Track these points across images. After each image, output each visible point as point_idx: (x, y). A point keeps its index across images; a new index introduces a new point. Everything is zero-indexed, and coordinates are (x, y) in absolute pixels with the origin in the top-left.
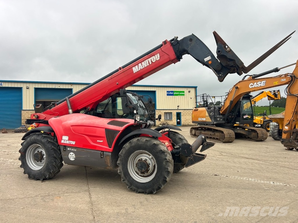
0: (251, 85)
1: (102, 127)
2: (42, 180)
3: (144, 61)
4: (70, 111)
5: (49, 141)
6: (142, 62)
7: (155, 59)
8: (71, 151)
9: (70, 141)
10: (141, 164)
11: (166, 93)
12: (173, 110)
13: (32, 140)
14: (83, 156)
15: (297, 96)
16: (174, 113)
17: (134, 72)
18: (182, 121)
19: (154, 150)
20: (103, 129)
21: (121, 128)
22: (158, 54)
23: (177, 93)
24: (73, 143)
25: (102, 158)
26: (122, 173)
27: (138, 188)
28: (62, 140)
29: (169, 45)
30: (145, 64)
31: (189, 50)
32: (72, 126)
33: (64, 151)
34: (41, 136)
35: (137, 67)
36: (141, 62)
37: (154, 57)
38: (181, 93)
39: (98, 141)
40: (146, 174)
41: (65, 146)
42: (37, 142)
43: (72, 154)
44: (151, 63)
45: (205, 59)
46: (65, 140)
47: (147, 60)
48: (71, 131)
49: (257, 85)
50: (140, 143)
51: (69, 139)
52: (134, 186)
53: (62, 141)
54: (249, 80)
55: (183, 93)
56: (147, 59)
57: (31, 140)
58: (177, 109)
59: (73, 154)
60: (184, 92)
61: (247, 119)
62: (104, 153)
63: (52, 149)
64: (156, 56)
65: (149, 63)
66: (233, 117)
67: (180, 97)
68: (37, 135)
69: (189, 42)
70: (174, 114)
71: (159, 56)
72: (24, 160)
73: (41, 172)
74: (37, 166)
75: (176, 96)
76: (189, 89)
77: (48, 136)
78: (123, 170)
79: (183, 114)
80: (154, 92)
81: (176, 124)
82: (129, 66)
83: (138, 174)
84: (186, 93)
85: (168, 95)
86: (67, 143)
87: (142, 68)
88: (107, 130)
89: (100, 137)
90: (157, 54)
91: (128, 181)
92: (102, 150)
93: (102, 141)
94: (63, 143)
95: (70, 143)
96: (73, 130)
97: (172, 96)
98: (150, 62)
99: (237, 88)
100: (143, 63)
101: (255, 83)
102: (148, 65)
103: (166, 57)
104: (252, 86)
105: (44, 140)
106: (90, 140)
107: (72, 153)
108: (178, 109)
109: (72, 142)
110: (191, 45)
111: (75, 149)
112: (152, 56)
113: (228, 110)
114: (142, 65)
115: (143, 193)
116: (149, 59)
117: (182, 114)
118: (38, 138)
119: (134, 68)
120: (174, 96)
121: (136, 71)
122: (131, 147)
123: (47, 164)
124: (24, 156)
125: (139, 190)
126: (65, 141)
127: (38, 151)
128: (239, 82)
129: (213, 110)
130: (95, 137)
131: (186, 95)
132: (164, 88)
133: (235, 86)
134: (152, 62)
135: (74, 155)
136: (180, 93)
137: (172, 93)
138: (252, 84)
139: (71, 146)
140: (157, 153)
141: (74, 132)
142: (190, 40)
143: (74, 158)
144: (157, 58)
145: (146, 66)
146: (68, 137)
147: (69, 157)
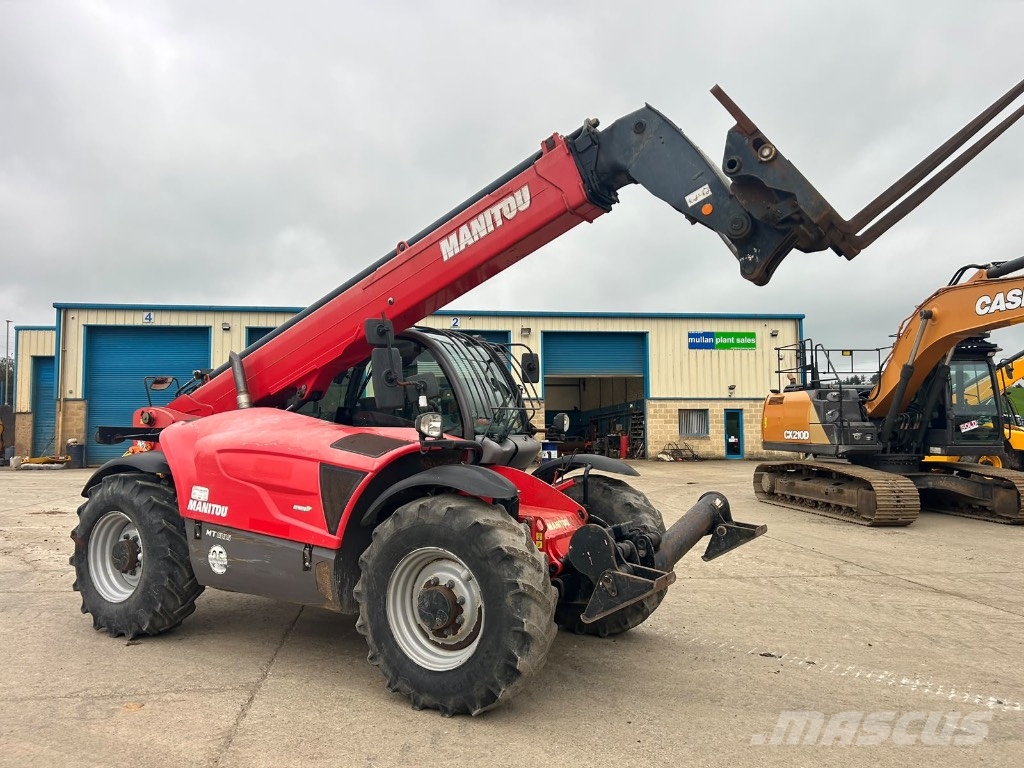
0: (984, 305)
1: (311, 456)
2: (131, 636)
3: (476, 216)
4: (243, 399)
5: (155, 504)
6: (472, 218)
7: (513, 207)
8: (216, 542)
9: (214, 506)
10: (431, 600)
11: (686, 341)
12: (713, 403)
14: (251, 561)
16: (717, 412)
17: (445, 258)
18: (745, 439)
19: (475, 549)
20: (314, 463)
21: (372, 463)
22: (526, 190)
23: (725, 341)
24: (222, 511)
25: (307, 569)
26: (369, 629)
27: (419, 689)
28: (191, 501)
30: (481, 227)
31: (633, 166)
32: (220, 451)
33: (197, 538)
34: (133, 486)
35: (453, 237)
36: (467, 222)
37: (510, 199)
38: (743, 341)
39: (295, 507)
40: (451, 640)
41: (200, 522)
42: (121, 507)
43: (218, 552)
44: (499, 223)
45: (687, 198)
46: (199, 499)
47: (487, 214)
48: (218, 468)
49: (1007, 302)
50: (429, 521)
51: (212, 499)
52: (407, 683)
53: (192, 506)
54: (975, 284)
55: (749, 341)
56: (486, 209)
57: (103, 497)
58: (726, 396)
59: (221, 550)
60: (752, 335)
61: (972, 435)
62: (315, 552)
63: (161, 532)
64: (517, 194)
65: (494, 223)
66: (916, 426)
67: (737, 352)
68: (122, 482)
69: (634, 137)
70: (717, 416)
71: (527, 197)
72: (84, 564)
74: (122, 589)
75: (722, 352)
76: (773, 326)
77: (154, 485)
78: (371, 617)
79: (751, 417)
80: (642, 337)
81: (722, 452)
82: (430, 238)
83: (426, 636)
84: (762, 339)
85: (692, 346)
86: (205, 511)
87: (471, 242)
88: (329, 470)
89: (303, 495)
90: (520, 188)
91: (388, 662)
92: (306, 542)
94: (192, 512)
95: (213, 513)
96: (222, 464)
97: (709, 351)
98: (498, 217)
99: (929, 316)
100: (474, 224)
101: (1000, 297)
102: (491, 228)
104: (987, 309)
105: (139, 500)
106: (273, 504)
107: (218, 548)
108: (733, 397)
109: (218, 507)
110: (641, 148)
111: (227, 533)
112: (505, 196)
113: (895, 400)
114: (470, 229)
115: (435, 708)
116: (496, 210)
117: (745, 416)
118: (123, 492)
119: (444, 244)
120: (715, 352)
121: (451, 255)
122: (398, 533)
123: (147, 583)
124: (85, 554)
125: (424, 699)
126: (200, 503)
127: (127, 537)
128: (937, 294)
129: (836, 400)
130: (288, 494)
131: (762, 344)
132: (678, 324)
133: (921, 307)
134: (503, 217)
135: (224, 555)
136: (738, 341)
137: (708, 340)
138: (988, 301)
139: (216, 522)
140: (486, 559)
141: (226, 475)
142: (639, 128)
143: (225, 566)
144: (520, 202)
145: (483, 234)
146: (207, 489)
147: (209, 561)
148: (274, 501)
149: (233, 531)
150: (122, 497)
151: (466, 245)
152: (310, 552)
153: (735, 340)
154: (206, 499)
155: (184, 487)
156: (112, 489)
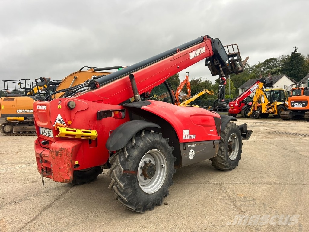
1: (211, 115)
3: (196, 49)
8: (191, 148)
9: (191, 136)
10: (233, 145)
13: (148, 145)
14: (201, 151)
22: (204, 47)
24: (194, 137)
25: (214, 147)
26: (226, 157)
27: (233, 166)
28: (183, 136)
29: (210, 43)
30: (197, 53)
31: (219, 51)
32: (191, 116)
35: (192, 53)
39: (211, 130)
41: (185, 143)
43: (192, 152)
44: (200, 54)
45: (226, 62)
46: (186, 134)
47: (198, 50)
48: (191, 122)
51: (190, 134)
52: (231, 165)
56: (198, 48)
62: (215, 142)
64: (203, 48)
69: (218, 45)
78: (226, 154)
82: (187, 51)
86: (189, 138)
87: (195, 56)
89: (211, 126)
91: (229, 163)
93: (213, 130)
94: (184, 140)
95: (191, 138)
96: (192, 120)
99: (76, 78)
100: (196, 51)
102: (199, 54)
103: (208, 52)
106: (206, 131)
107: (192, 150)
110: (219, 48)
114: (195, 53)
116: (200, 49)
118: (156, 139)
119: (190, 54)
121: (191, 58)
126: (187, 136)
130: (208, 127)
133: (71, 75)
134: (201, 52)
135: (194, 152)
139: (191, 142)
141: (194, 124)
142: (218, 43)
143: (194, 155)
144: (204, 50)
145: (197, 55)
146: (188, 130)
147: (189, 156)
149: (196, 143)
150: (157, 141)
154: (189, 134)
155: (180, 131)
156: (150, 139)
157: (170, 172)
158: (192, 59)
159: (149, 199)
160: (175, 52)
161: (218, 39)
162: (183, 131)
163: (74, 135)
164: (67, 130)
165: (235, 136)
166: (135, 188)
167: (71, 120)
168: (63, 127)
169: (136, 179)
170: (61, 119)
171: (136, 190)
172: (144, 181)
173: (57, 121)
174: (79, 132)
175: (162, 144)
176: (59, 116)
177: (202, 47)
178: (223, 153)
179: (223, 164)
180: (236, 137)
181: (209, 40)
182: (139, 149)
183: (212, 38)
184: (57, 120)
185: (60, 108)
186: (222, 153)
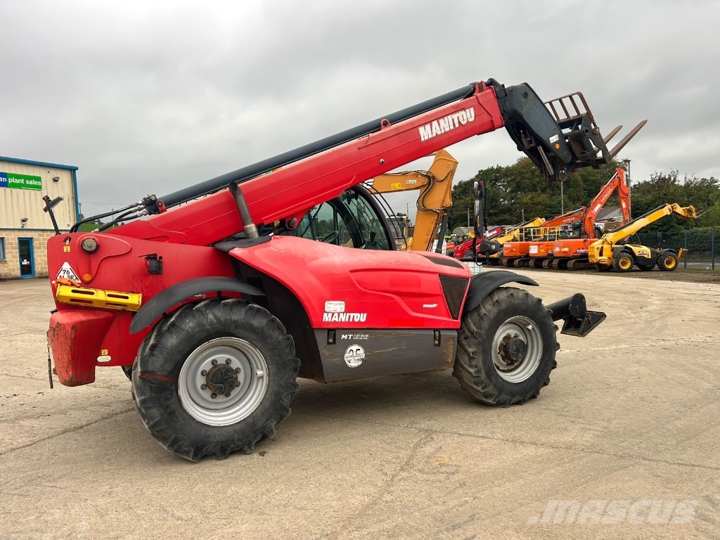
1: (431, 270)
3: (443, 117)
6: (440, 118)
7: (465, 118)
8: (353, 342)
9: (352, 315)
10: (516, 345)
12: (8, 232)
13: (208, 327)
14: (389, 350)
15: (438, 214)
16: (12, 240)
17: (423, 139)
18: (36, 262)
19: (540, 313)
20: (435, 275)
22: (472, 109)
23: (17, 181)
24: (361, 317)
25: (436, 345)
26: (483, 371)
27: (513, 395)
28: (325, 315)
29: (493, 96)
30: (446, 125)
32: (352, 271)
33: (329, 343)
35: (428, 127)
36: (438, 119)
37: (463, 112)
38: (31, 183)
39: (425, 306)
41: (333, 331)
43: (355, 350)
44: (457, 125)
45: (550, 139)
46: (335, 311)
47: (450, 117)
48: (353, 284)
51: (348, 310)
52: (507, 394)
53: (327, 318)
55: (36, 183)
56: (449, 114)
57: (204, 325)
58: (19, 227)
59: (358, 348)
60: (38, 179)
62: (442, 333)
64: (467, 111)
65: (454, 125)
67: (27, 192)
69: (523, 100)
70: (12, 244)
71: (473, 115)
73: (254, 424)
75: (14, 190)
76: (55, 173)
78: (484, 364)
79: (40, 244)
81: (18, 273)
82: (412, 122)
84: (46, 182)
86: (343, 320)
87: (439, 133)
89: (429, 297)
90: (469, 108)
91: (495, 386)
92: (436, 327)
93: (435, 305)
94: (328, 323)
95: (351, 320)
96: (356, 281)
97: (3, 189)
98: (456, 121)
100: (441, 121)
102: (452, 127)
103: (486, 118)
105: (259, 322)
106: (406, 305)
107: (354, 348)
108: (25, 228)
109: (356, 315)
110: (527, 106)
111: (364, 333)
112: (460, 110)
114: (439, 125)
116: (455, 116)
117: (35, 243)
118: (235, 317)
119: (421, 130)
120: (8, 190)
121: (426, 138)
124: (173, 388)
125: (515, 400)
126: (336, 315)
127: (214, 363)
130: (417, 298)
131: (46, 188)
134: (459, 122)
135: (362, 351)
136: (27, 182)
137: (2, 179)
139: (353, 328)
140: (545, 317)
141: (362, 289)
142: (526, 95)
143: (362, 359)
144: (469, 116)
145: (447, 129)
146: (343, 303)
147: (345, 359)
148: (407, 304)
149: (370, 331)
150: (235, 322)
151: (437, 134)
152: (440, 333)
153: (25, 182)
154: (343, 310)
155: (315, 303)
156: (215, 316)
157: (276, 388)
158: (429, 140)
159: (209, 437)
160: (376, 127)
161: (526, 84)
162: (326, 303)
163: (90, 302)
164: (73, 291)
165: (529, 324)
166: (168, 410)
167: (90, 272)
168: (66, 285)
169: (175, 392)
170: (70, 271)
171: (172, 413)
172: (211, 400)
173: (62, 274)
174: (100, 295)
175: (252, 329)
176: (66, 266)
177: (464, 109)
178: (474, 363)
179: (476, 387)
180: (530, 327)
181: (489, 91)
182: (182, 335)
183: (503, 85)
184: (62, 272)
185: (69, 251)
186: (470, 362)
